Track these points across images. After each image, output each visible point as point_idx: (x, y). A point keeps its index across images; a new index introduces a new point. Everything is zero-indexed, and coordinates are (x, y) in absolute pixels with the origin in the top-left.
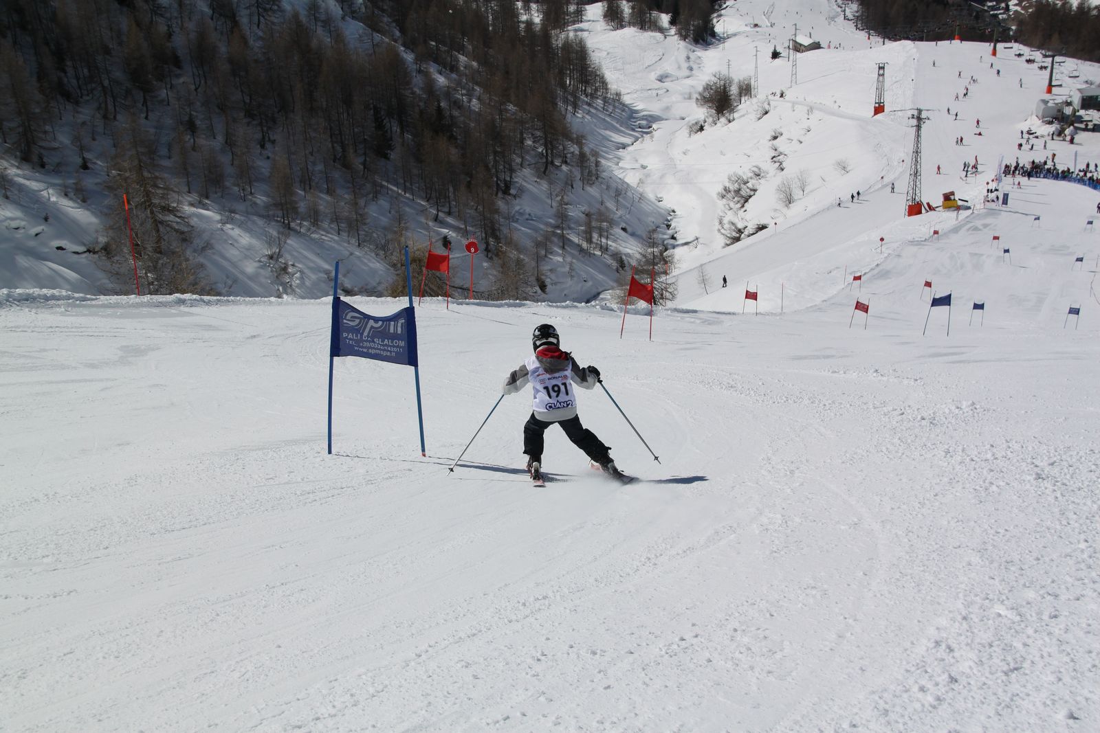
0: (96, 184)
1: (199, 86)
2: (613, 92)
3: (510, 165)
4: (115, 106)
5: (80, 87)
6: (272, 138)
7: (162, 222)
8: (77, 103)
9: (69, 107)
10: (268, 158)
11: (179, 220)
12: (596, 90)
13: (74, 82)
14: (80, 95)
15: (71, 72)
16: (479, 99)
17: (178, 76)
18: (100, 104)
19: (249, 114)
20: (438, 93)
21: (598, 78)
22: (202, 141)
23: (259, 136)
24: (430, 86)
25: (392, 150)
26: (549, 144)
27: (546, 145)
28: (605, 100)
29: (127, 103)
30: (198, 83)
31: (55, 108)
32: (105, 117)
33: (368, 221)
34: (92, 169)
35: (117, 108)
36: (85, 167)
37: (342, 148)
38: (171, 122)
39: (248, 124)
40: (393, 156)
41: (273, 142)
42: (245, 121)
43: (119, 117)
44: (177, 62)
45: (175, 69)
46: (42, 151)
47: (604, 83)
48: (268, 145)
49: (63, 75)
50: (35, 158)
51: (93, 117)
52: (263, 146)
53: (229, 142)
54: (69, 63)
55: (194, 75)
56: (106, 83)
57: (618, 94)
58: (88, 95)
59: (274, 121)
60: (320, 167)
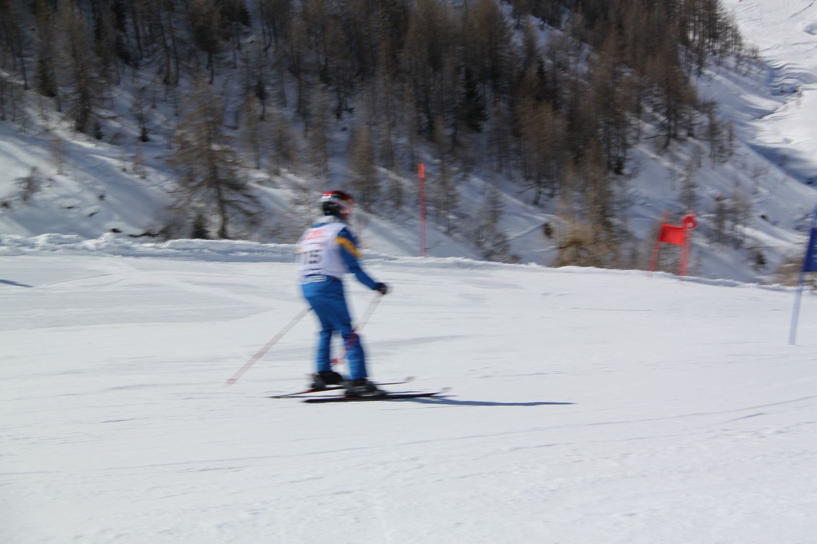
0: (157, 158)
1: (269, 46)
2: (748, 47)
3: (624, 138)
4: (178, 69)
5: (139, 48)
6: (351, 106)
7: (229, 202)
8: (136, 66)
9: (128, 70)
10: (344, 129)
11: (247, 200)
12: (727, 45)
13: (134, 41)
14: (140, 56)
15: (131, 30)
16: (588, 59)
17: (247, 34)
18: (162, 67)
19: (325, 79)
20: (541, 52)
21: (730, 32)
22: (273, 109)
23: (334, 104)
24: (530, 45)
25: (486, 120)
26: (672, 112)
27: (667, 114)
28: (739, 58)
29: (191, 65)
30: (267, 42)
31: (112, 71)
32: (166, 81)
33: (459, 203)
34: (153, 141)
35: (181, 72)
36: (144, 139)
37: (429, 117)
38: (238, 87)
39: (324, 90)
40: (486, 126)
41: (351, 111)
42: (322, 85)
43: (182, 82)
44: (245, 18)
45: (244, 26)
46: (100, 120)
47: (737, 37)
48: (345, 115)
49: (122, 34)
50: (91, 128)
51: (153, 81)
52: (339, 116)
53: (303, 112)
54: (129, 20)
55: (264, 31)
56: (169, 42)
57: (754, 51)
58: (148, 57)
59: (351, 86)
60: (403, 140)
